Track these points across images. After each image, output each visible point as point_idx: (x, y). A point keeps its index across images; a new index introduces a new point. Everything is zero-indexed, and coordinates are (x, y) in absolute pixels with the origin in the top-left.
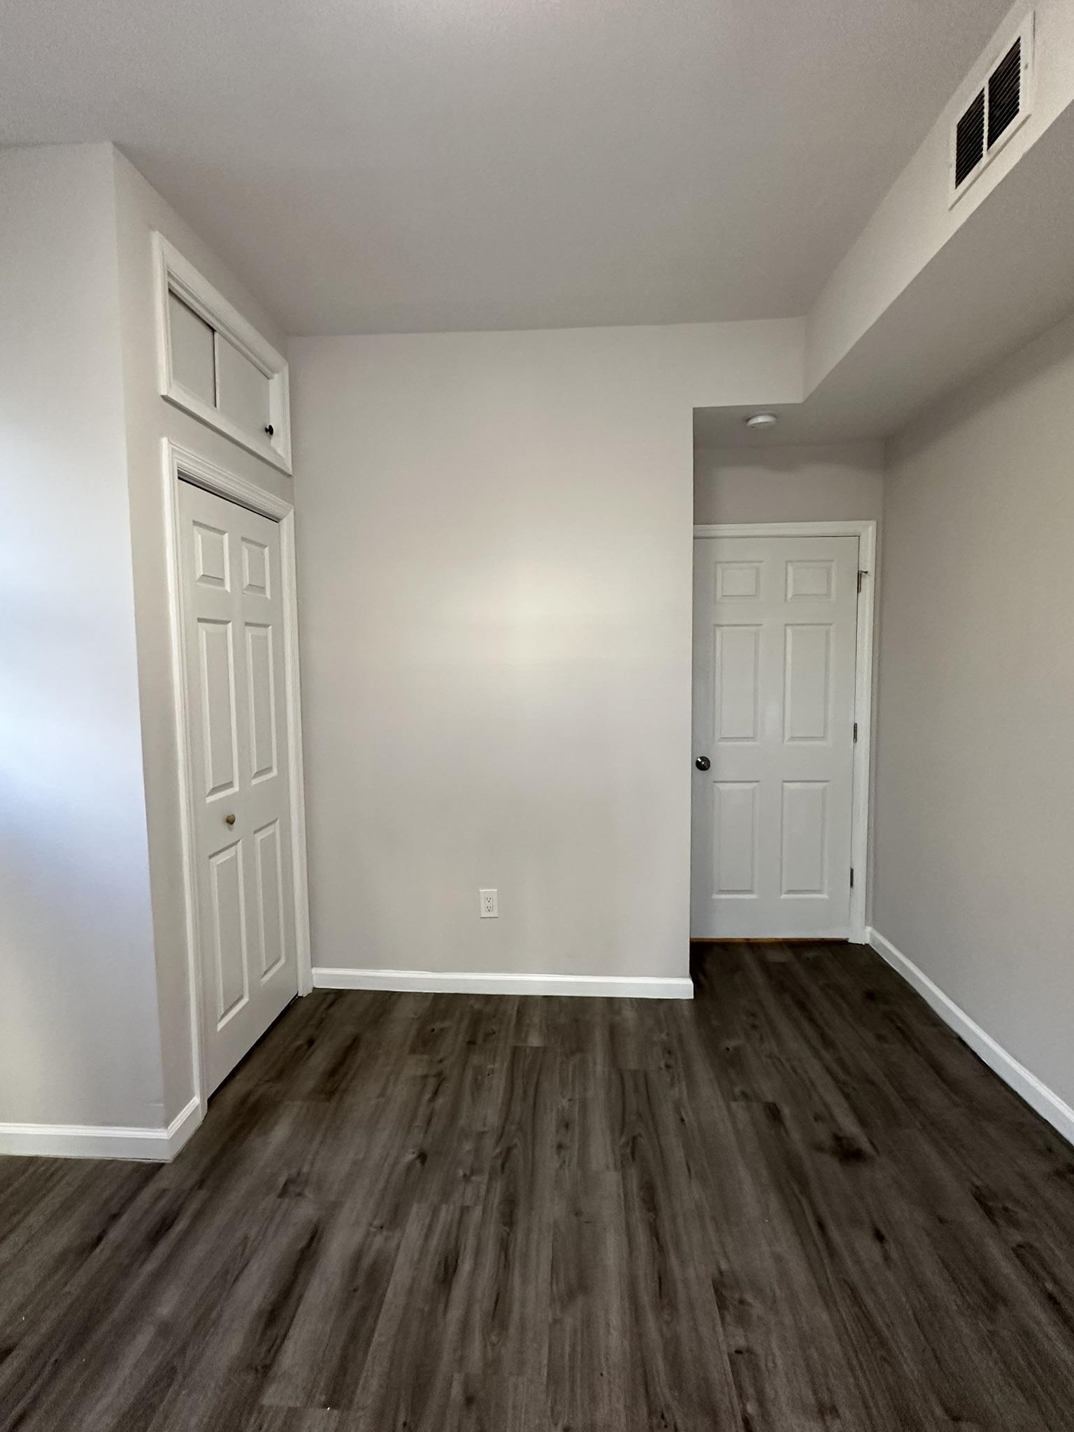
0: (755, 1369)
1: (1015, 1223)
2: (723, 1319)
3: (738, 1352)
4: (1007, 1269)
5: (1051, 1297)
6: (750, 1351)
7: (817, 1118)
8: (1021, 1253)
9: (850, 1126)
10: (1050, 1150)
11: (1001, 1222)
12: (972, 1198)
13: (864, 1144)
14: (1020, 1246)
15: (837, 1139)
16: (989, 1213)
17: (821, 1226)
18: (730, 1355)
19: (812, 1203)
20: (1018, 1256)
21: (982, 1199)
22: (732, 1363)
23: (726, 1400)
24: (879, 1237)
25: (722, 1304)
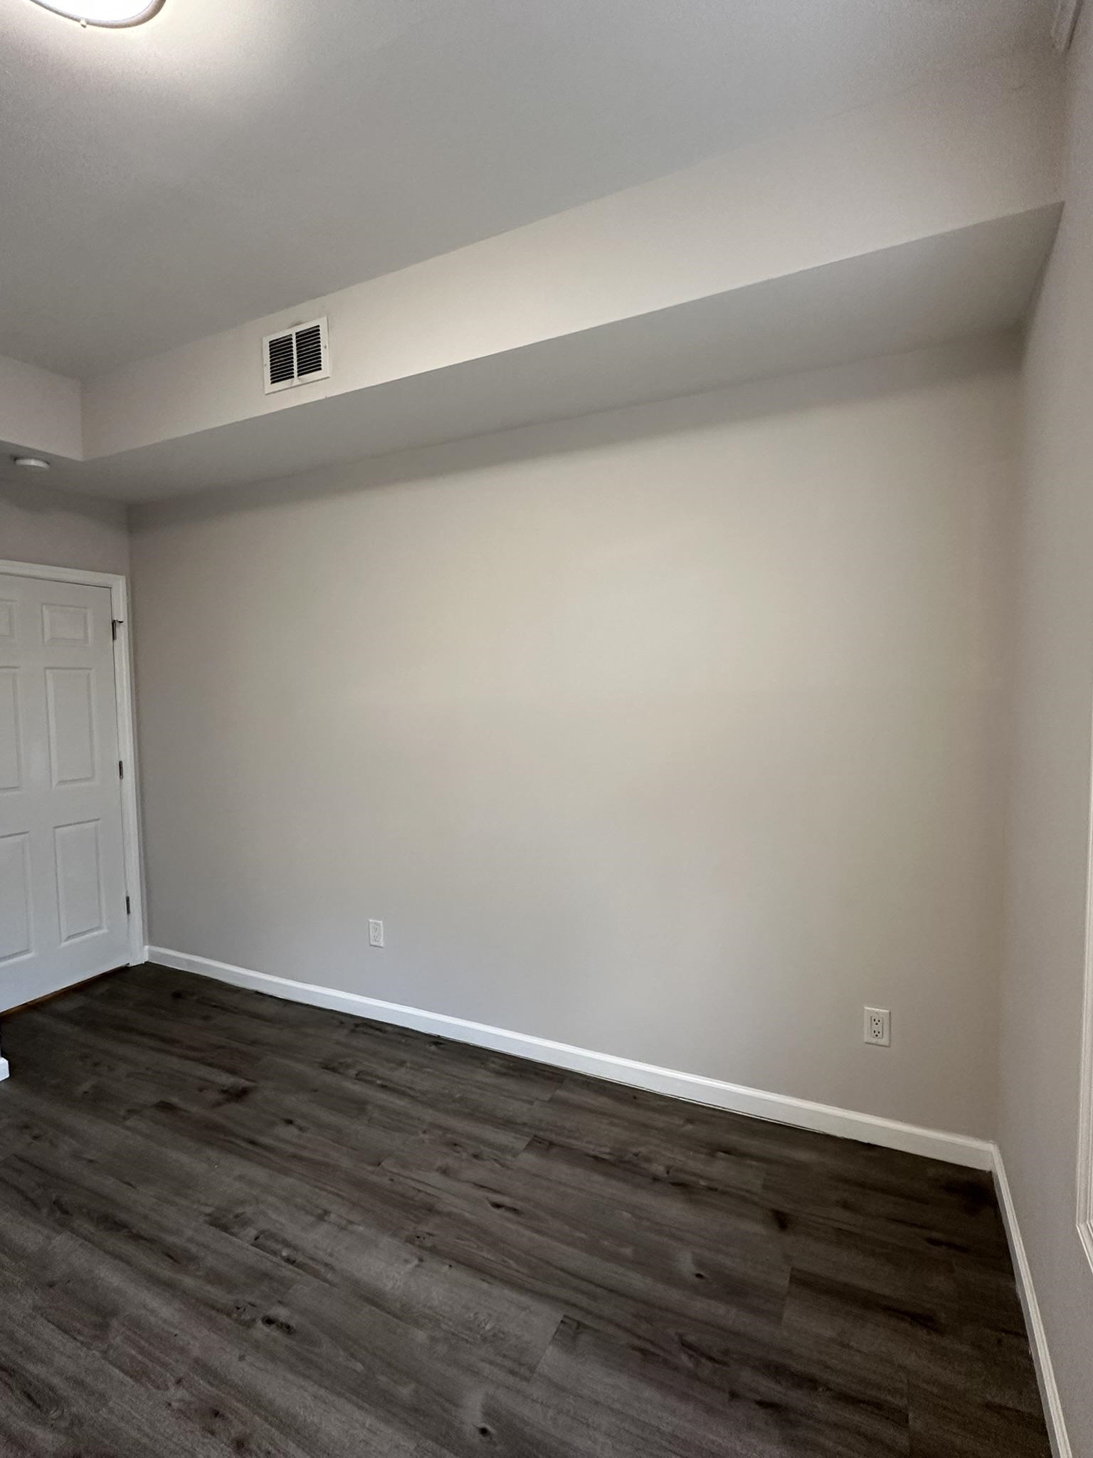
0: (272, 1236)
1: (348, 1066)
2: (232, 1234)
3: (256, 1238)
4: (357, 1088)
5: (383, 1087)
6: (263, 1232)
7: (201, 1090)
8: (359, 1077)
9: (226, 1080)
10: (342, 1023)
11: (341, 1070)
12: (323, 1070)
13: (243, 1083)
14: (357, 1075)
15: (224, 1092)
16: (334, 1070)
17: (253, 1143)
18: (253, 1245)
19: (237, 1136)
20: (359, 1080)
21: (328, 1067)
22: (256, 1246)
23: (269, 1264)
24: (290, 1122)
25: (225, 1228)
